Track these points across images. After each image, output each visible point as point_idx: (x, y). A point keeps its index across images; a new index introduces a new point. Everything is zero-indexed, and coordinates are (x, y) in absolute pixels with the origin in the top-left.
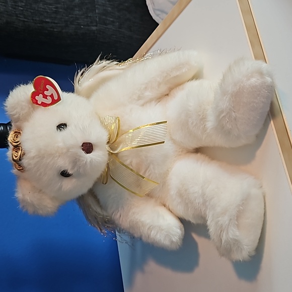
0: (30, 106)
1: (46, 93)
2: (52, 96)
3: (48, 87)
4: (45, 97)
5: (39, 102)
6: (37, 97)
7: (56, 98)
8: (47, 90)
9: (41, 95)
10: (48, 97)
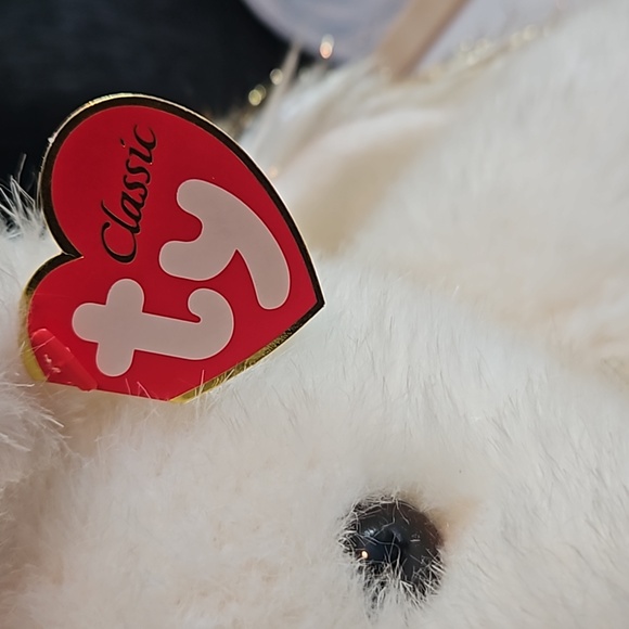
0: (40, 417)
1: (175, 258)
2: (234, 281)
3: (194, 195)
4: (168, 298)
5: (113, 363)
6: (86, 320)
7: (272, 290)
8: (189, 228)
9: (127, 292)
10: (198, 301)
